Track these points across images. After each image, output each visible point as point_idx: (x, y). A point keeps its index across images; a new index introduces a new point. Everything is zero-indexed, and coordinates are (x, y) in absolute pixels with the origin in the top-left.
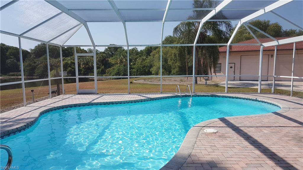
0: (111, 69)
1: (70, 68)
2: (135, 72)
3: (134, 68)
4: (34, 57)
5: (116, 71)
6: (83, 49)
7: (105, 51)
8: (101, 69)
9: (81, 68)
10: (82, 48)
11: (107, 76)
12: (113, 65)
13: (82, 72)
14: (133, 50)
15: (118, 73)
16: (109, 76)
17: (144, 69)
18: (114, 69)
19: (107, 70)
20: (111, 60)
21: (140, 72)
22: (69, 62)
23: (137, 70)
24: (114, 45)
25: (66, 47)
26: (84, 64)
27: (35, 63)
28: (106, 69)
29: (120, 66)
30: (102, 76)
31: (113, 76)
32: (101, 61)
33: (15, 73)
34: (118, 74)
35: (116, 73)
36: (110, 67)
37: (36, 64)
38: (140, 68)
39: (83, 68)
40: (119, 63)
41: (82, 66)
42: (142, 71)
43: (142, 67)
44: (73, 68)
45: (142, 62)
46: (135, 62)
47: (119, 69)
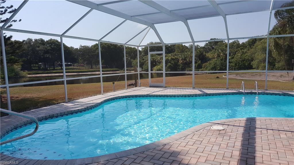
0: (207, 64)
1: (170, 64)
2: (233, 66)
3: (232, 62)
4: (144, 54)
5: (212, 66)
6: (185, 45)
7: (205, 46)
8: (197, 64)
9: (179, 63)
10: (183, 45)
11: (203, 71)
12: (210, 60)
13: (180, 67)
14: (234, 43)
15: (215, 67)
16: (205, 71)
17: (244, 63)
18: (210, 64)
20: (209, 55)
21: (239, 66)
22: (170, 58)
23: (236, 64)
25: (169, 45)
26: (182, 59)
27: (143, 59)
28: (203, 64)
29: (216, 61)
30: (198, 71)
31: (209, 70)
32: (198, 56)
34: (214, 68)
36: (206, 62)
37: (144, 61)
38: (239, 62)
39: (181, 63)
40: (216, 57)
41: (181, 62)
42: (242, 65)
43: (242, 61)
44: (172, 64)
45: (241, 55)
46: (233, 55)
47: (216, 63)
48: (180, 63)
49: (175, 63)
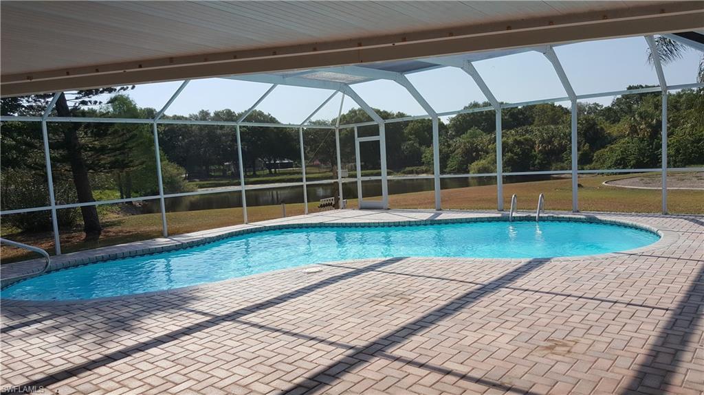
0: (605, 151)
1: (510, 154)
4: (453, 134)
5: (616, 156)
6: (560, 106)
7: (613, 105)
8: (581, 152)
9: (535, 151)
10: (557, 104)
11: (594, 169)
12: (613, 140)
13: (537, 161)
15: (623, 159)
16: (599, 169)
17: (698, 147)
18: (612, 150)
19: (595, 155)
20: (613, 130)
21: (684, 154)
22: (510, 141)
24: (641, 87)
25: (520, 107)
26: (541, 142)
27: (449, 146)
28: (594, 152)
29: (628, 143)
30: (583, 169)
31: (609, 168)
32: (581, 132)
33: (415, 168)
34: (622, 163)
35: (617, 160)
36: (604, 147)
37: (451, 149)
39: (540, 151)
40: (628, 135)
41: (538, 148)
42: (692, 153)
43: (693, 142)
44: (516, 154)
45: (693, 126)
46: (672, 128)
47: (626, 149)
48: (537, 150)
49: (523, 151)
